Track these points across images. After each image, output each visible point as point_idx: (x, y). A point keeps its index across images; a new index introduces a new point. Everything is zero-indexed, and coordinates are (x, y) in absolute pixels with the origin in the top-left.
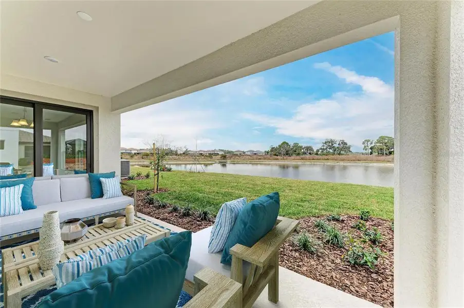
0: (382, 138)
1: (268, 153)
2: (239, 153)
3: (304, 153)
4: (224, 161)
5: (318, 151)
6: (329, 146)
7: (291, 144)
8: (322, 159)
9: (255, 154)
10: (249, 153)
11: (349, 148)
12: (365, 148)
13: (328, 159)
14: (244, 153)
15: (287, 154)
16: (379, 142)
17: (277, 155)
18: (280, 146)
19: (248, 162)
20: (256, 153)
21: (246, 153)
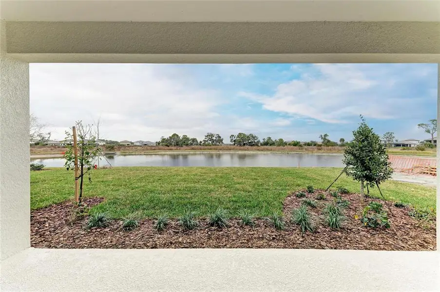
0: (240, 134)
1: (159, 144)
2: (126, 144)
3: (191, 144)
4: (112, 152)
5: (201, 142)
6: (210, 138)
7: (181, 136)
8: (207, 149)
9: (145, 145)
10: (138, 144)
11: (222, 140)
12: (231, 141)
13: (211, 149)
14: (132, 143)
15: (177, 144)
16: (238, 137)
17: (169, 146)
18: (170, 137)
19: (142, 153)
20: (146, 143)
21: (135, 144)
